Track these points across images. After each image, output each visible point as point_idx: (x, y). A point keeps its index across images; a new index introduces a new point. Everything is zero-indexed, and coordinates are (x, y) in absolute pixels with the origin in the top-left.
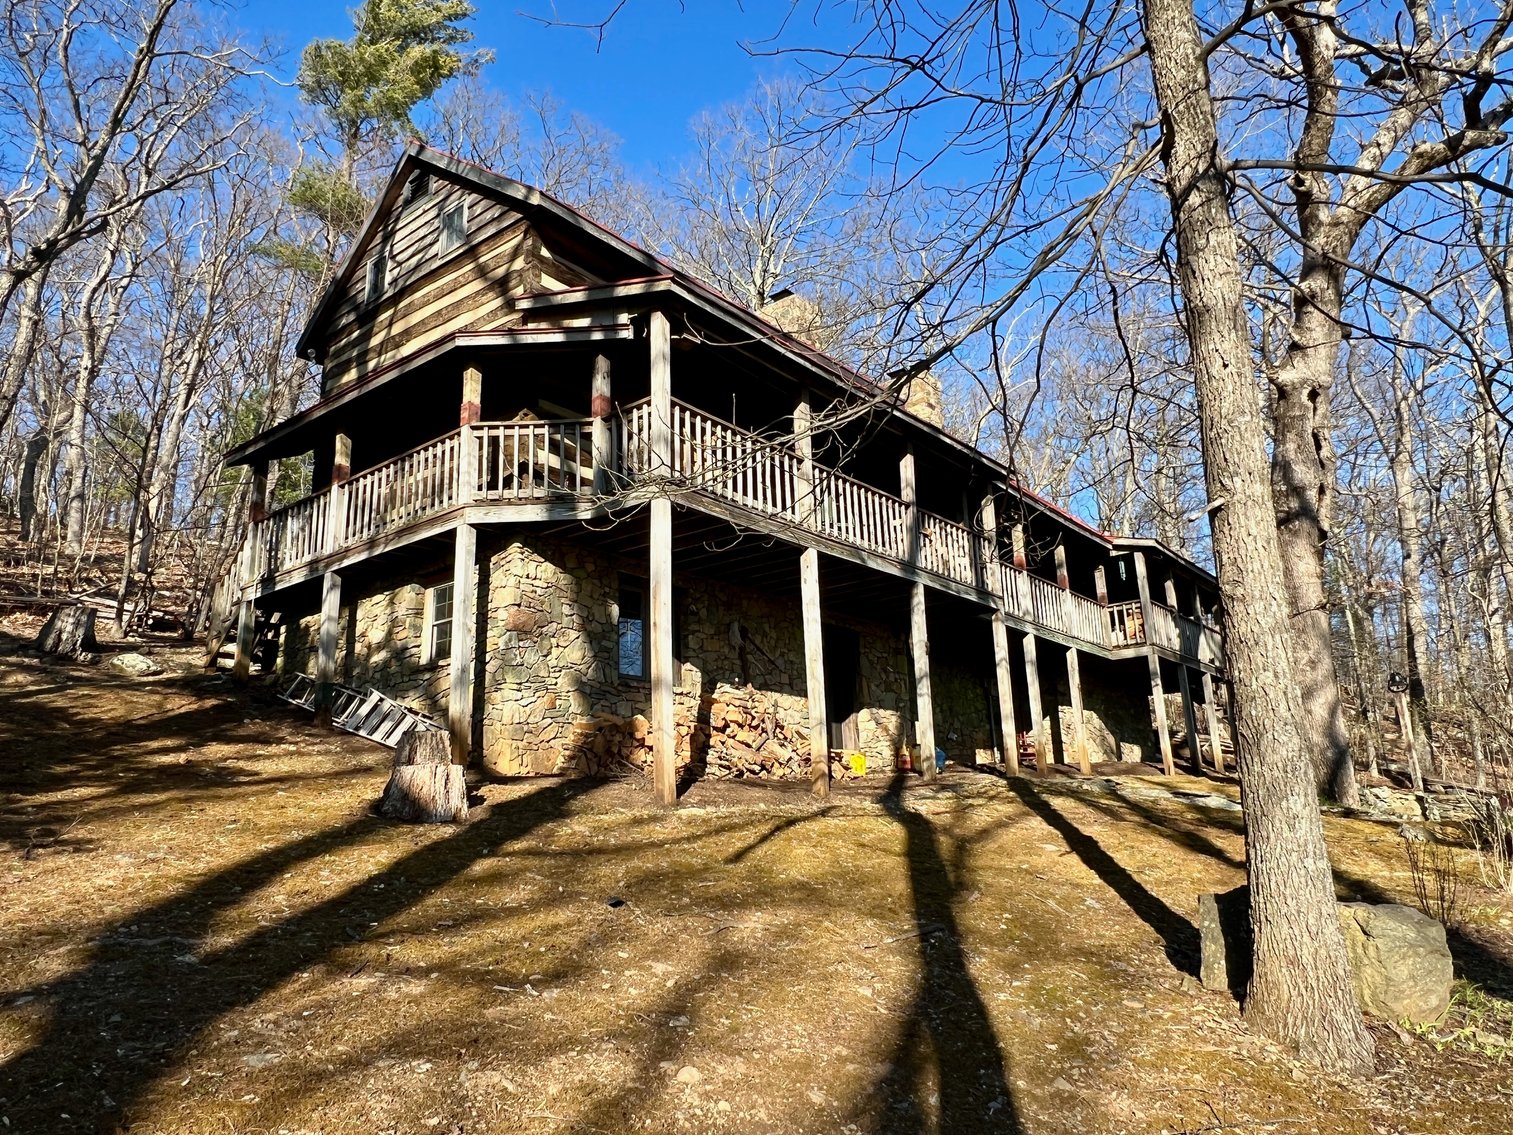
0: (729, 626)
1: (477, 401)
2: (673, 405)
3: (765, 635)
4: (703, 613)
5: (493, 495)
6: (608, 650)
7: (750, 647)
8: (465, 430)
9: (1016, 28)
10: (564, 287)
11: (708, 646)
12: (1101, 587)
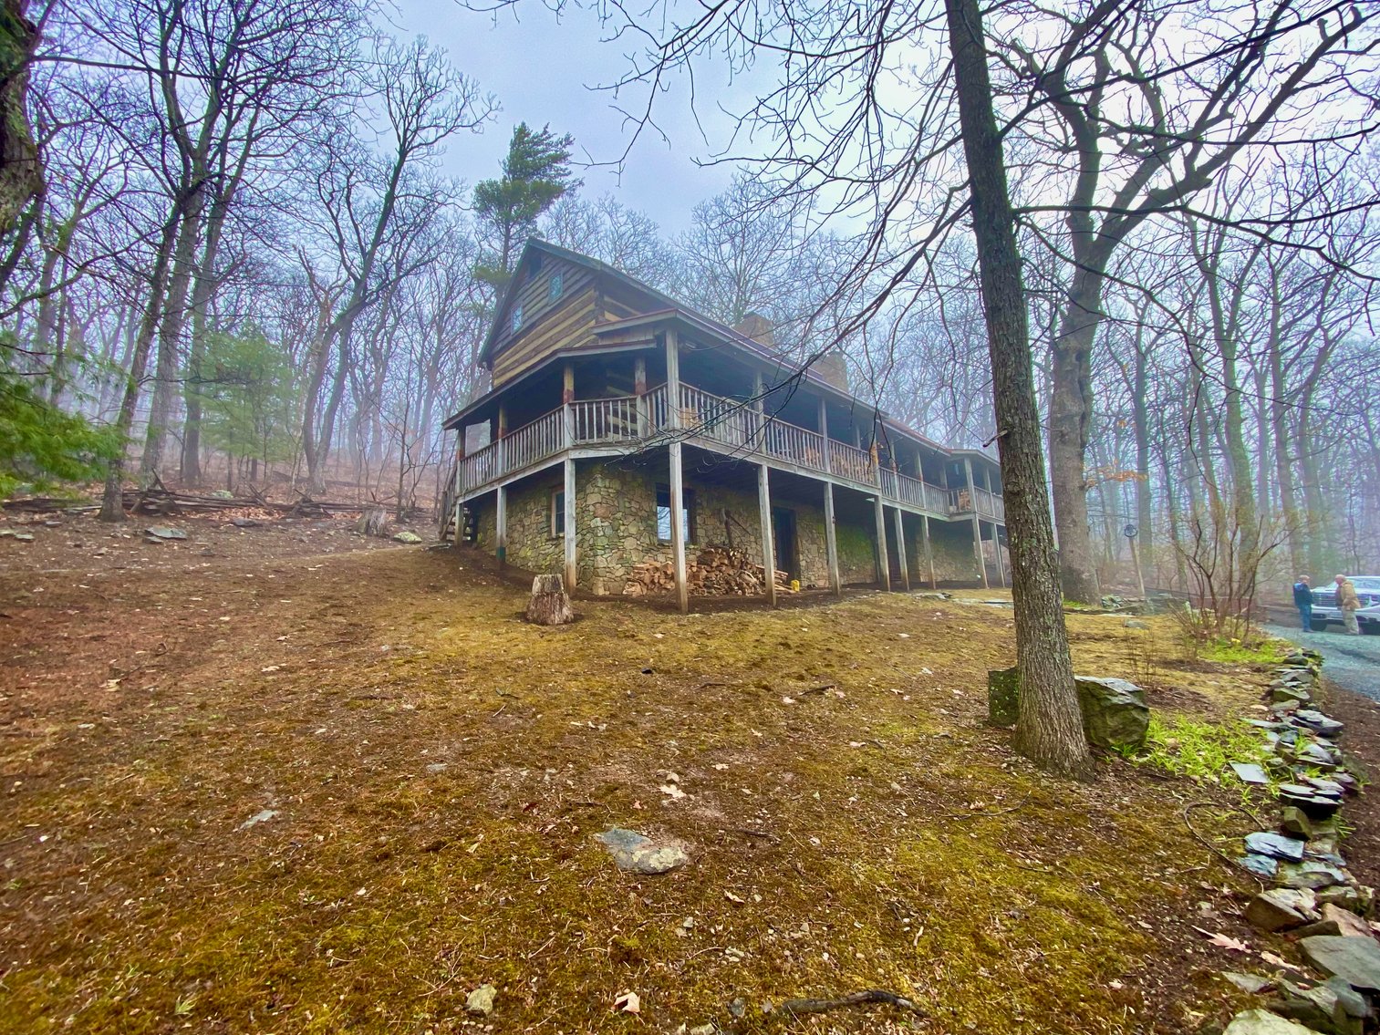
0: (720, 510)
1: (571, 389)
2: (681, 386)
3: (740, 515)
4: (705, 504)
5: (583, 442)
6: (652, 526)
7: (731, 522)
8: (566, 406)
9: (880, 132)
10: (618, 319)
11: (708, 522)
12: (944, 480)
